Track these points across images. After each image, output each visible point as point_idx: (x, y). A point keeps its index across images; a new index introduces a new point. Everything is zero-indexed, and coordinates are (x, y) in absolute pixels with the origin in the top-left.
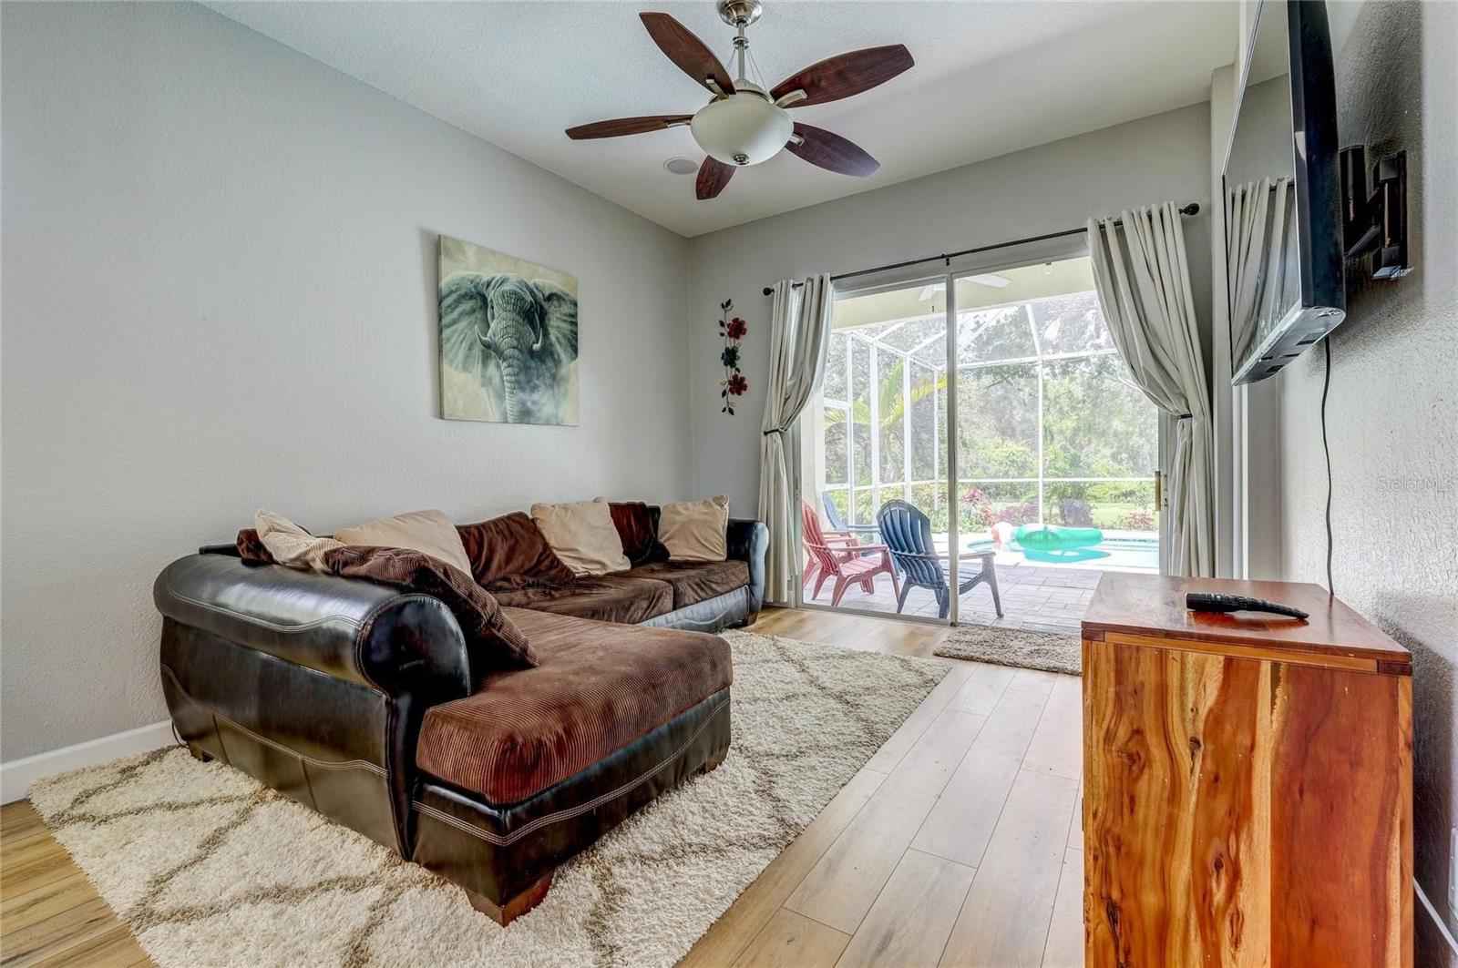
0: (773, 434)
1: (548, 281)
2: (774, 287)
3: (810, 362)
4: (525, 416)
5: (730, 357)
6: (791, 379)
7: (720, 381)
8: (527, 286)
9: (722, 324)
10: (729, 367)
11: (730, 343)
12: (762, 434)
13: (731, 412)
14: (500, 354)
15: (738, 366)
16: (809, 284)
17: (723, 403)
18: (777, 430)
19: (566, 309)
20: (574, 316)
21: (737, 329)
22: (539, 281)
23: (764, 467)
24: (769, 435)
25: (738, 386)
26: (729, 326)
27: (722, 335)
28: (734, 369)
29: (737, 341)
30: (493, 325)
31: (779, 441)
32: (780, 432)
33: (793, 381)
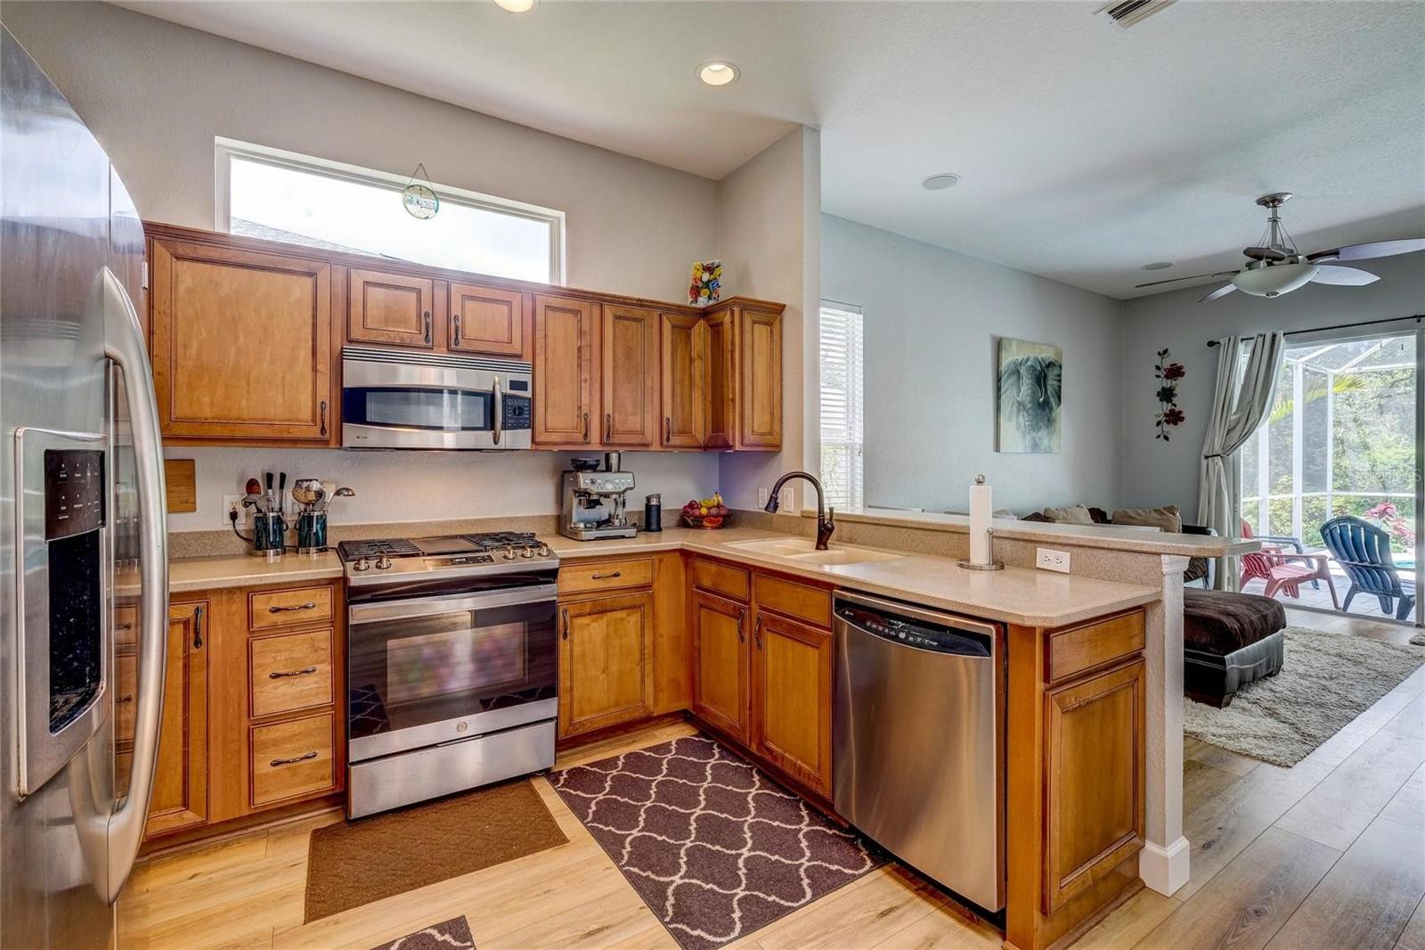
0: (1215, 458)
1: (1048, 355)
2: (1221, 341)
3: (1259, 400)
4: (1035, 447)
5: (1166, 395)
6: (1235, 413)
7: (1156, 413)
8: (1038, 360)
9: (1158, 368)
10: (1165, 402)
11: (1167, 383)
12: (1203, 457)
13: (1166, 438)
14: (1024, 406)
15: (1174, 402)
16: (1260, 339)
17: (1158, 430)
18: (1219, 455)
19: (1056, 372)
20: (1060, 376)
21: (1175, 372)
22: (1043, 355)
23: (1204, 485)
24: (1210, 459)
25: (1175, 417)
26: (1165, 370)
27: (1158, 376)
28: (1170, 404)
29: (1174, 382)
30: (1022, 389)
31: (1221, 464)
32: (1222, 457)
33: (1237, 416)
